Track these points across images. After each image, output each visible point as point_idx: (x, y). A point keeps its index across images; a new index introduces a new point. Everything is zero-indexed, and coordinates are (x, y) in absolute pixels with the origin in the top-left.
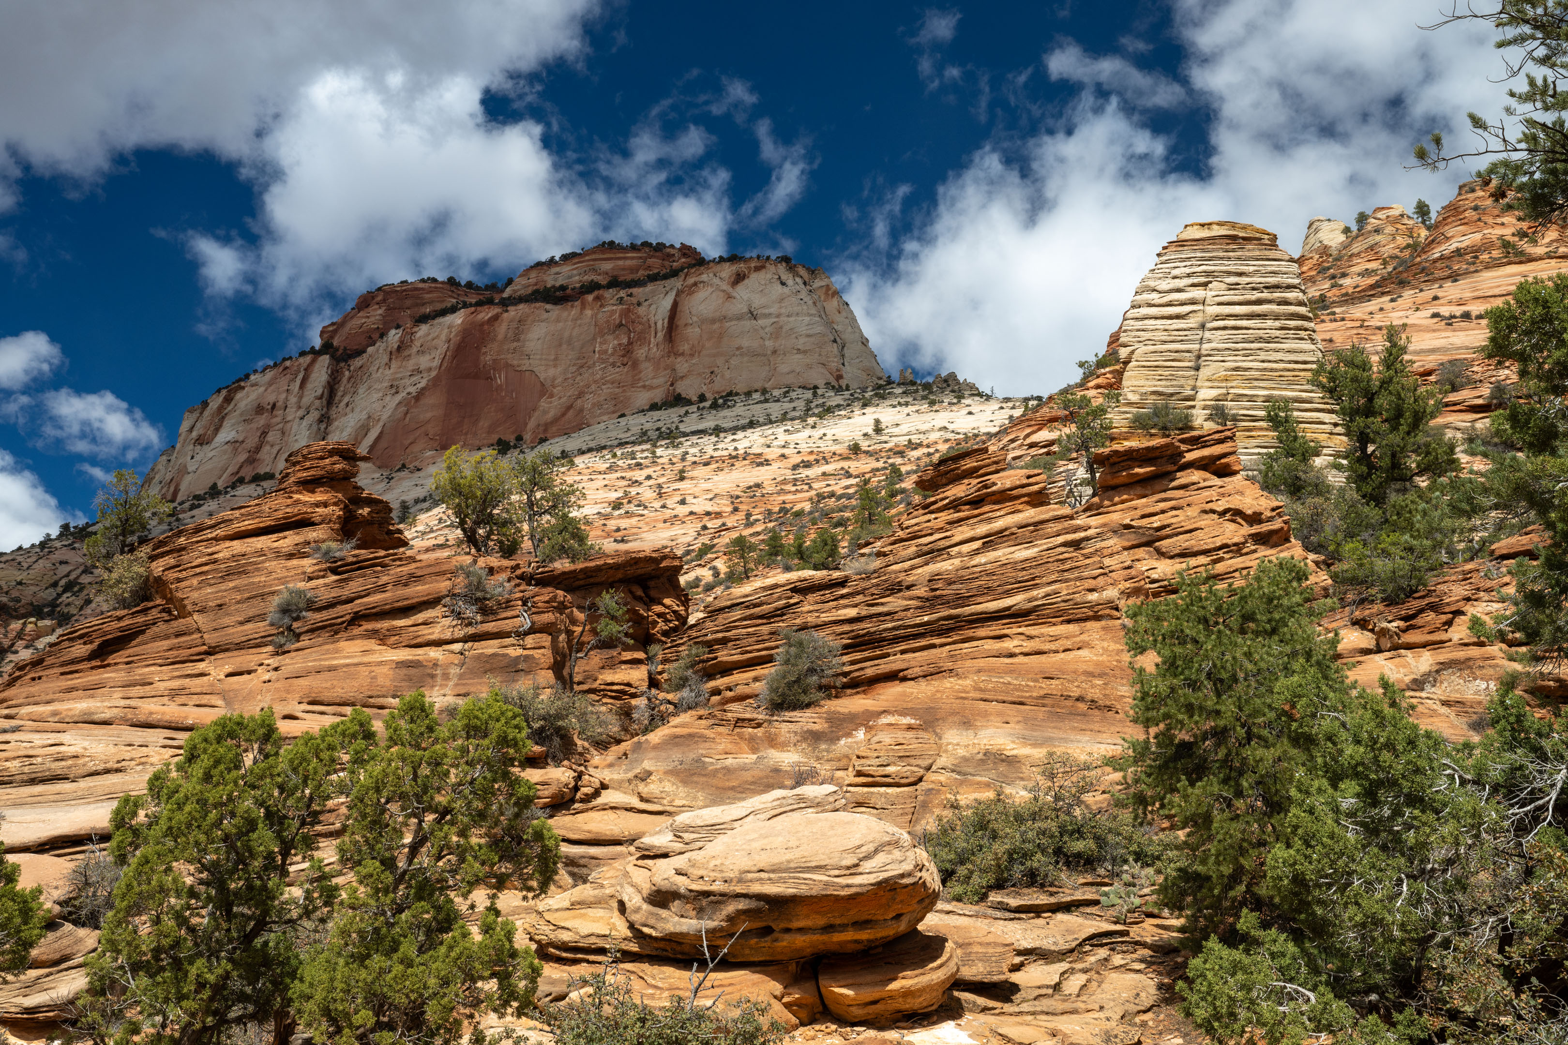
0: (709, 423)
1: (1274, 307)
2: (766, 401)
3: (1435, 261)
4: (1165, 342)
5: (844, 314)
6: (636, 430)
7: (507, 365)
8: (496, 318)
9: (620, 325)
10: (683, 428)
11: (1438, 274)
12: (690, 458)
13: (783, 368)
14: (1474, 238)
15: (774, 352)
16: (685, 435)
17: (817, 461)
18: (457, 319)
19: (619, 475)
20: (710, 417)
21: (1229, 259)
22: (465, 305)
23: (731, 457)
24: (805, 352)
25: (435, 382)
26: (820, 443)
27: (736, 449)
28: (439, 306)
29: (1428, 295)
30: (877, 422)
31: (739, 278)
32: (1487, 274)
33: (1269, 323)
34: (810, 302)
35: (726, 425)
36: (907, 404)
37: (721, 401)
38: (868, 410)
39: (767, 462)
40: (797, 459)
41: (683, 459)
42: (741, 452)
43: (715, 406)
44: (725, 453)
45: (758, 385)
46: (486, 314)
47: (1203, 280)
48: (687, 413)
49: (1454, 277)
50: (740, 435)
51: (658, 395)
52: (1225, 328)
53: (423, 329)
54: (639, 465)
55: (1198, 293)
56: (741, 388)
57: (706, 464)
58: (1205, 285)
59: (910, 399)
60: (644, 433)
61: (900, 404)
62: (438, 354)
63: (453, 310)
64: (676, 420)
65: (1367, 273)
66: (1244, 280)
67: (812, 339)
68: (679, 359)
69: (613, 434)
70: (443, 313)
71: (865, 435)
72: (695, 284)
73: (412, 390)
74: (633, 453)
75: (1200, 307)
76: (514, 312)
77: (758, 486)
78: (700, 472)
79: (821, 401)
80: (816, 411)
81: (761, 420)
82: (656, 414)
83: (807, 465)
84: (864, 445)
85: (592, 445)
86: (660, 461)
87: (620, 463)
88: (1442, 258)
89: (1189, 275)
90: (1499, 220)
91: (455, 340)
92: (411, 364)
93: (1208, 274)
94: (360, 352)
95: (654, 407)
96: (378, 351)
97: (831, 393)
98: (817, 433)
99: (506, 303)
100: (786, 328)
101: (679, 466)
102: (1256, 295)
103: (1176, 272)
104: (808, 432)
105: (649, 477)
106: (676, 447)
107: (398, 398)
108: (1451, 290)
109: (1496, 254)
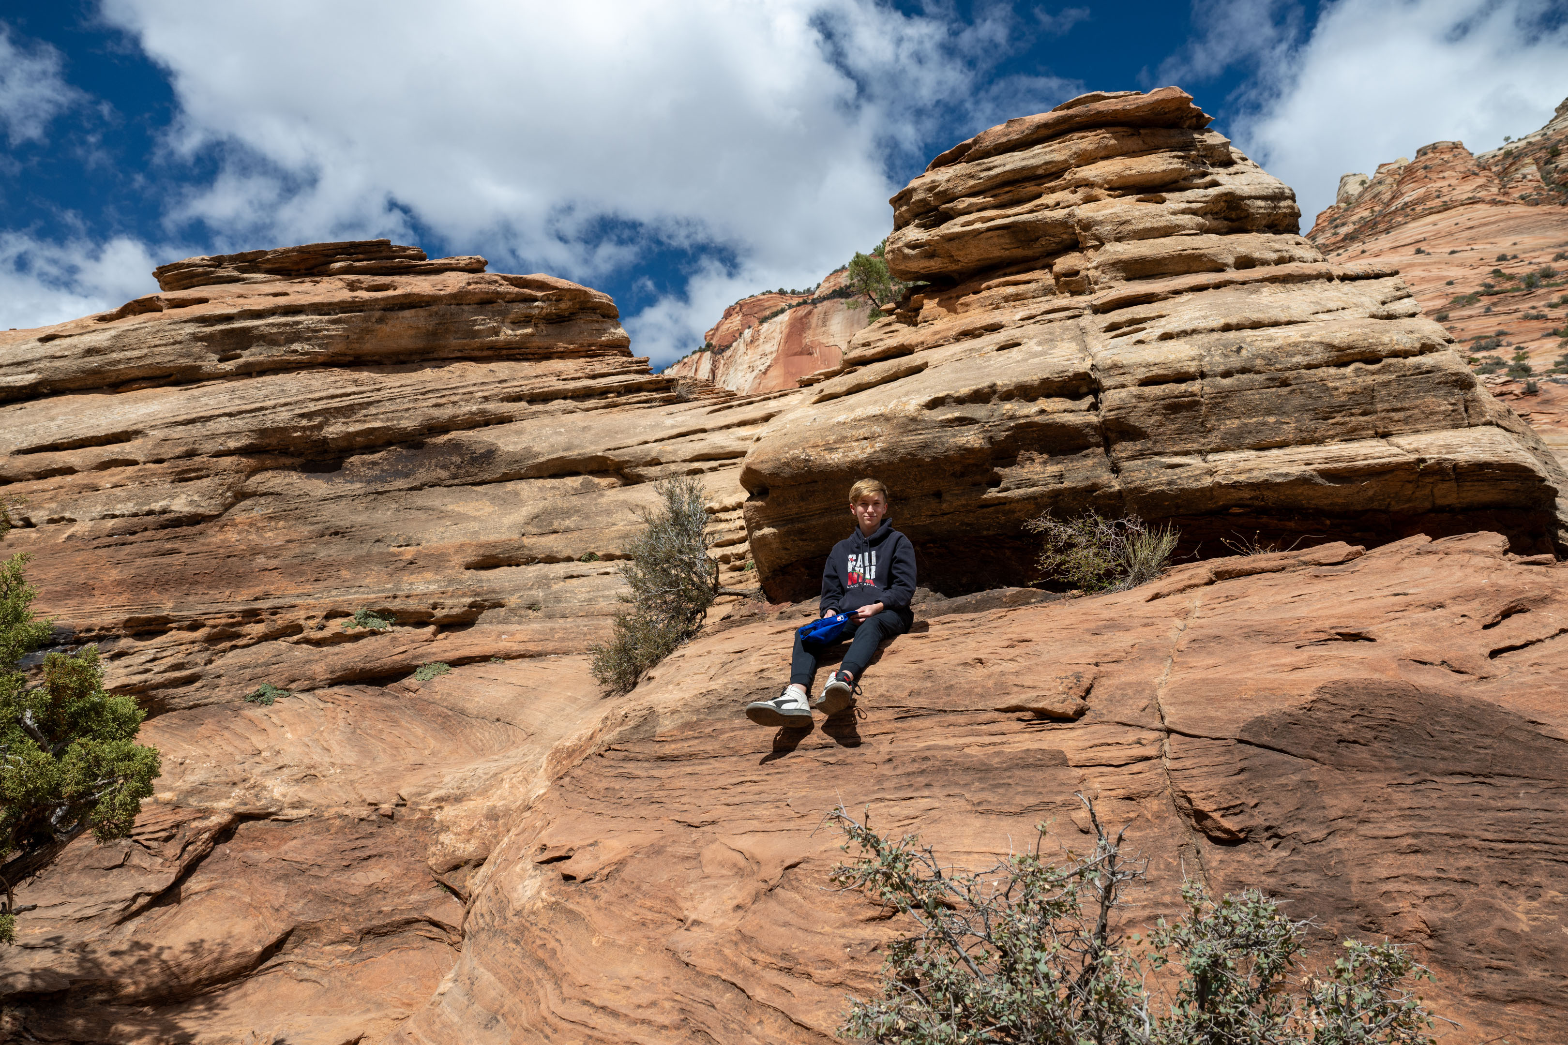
3: (1386, 215)
7: (820, 344)
8: (810, 313)
11: (1382, 226)
14: (1420, 192)
18: (785, 318)
22: (790, 307)
25: (776, 360)
28: (775, 309)
32: (1412, 225)
46: (803, 311)
49: (1389, 230)
53: (766, 325)
62: (775, 342)
63: (782, 311)
70: (775, 314)
73: (763, 368)
76: (821, 307)
90: (1441, 175)
91: (786, 331)
92: (760, 350)
94: (728, 347)
96: (739, 345)
99: (814, 302)
107: (756, 372)
108: (1380, 243)
109: (1429, 204)
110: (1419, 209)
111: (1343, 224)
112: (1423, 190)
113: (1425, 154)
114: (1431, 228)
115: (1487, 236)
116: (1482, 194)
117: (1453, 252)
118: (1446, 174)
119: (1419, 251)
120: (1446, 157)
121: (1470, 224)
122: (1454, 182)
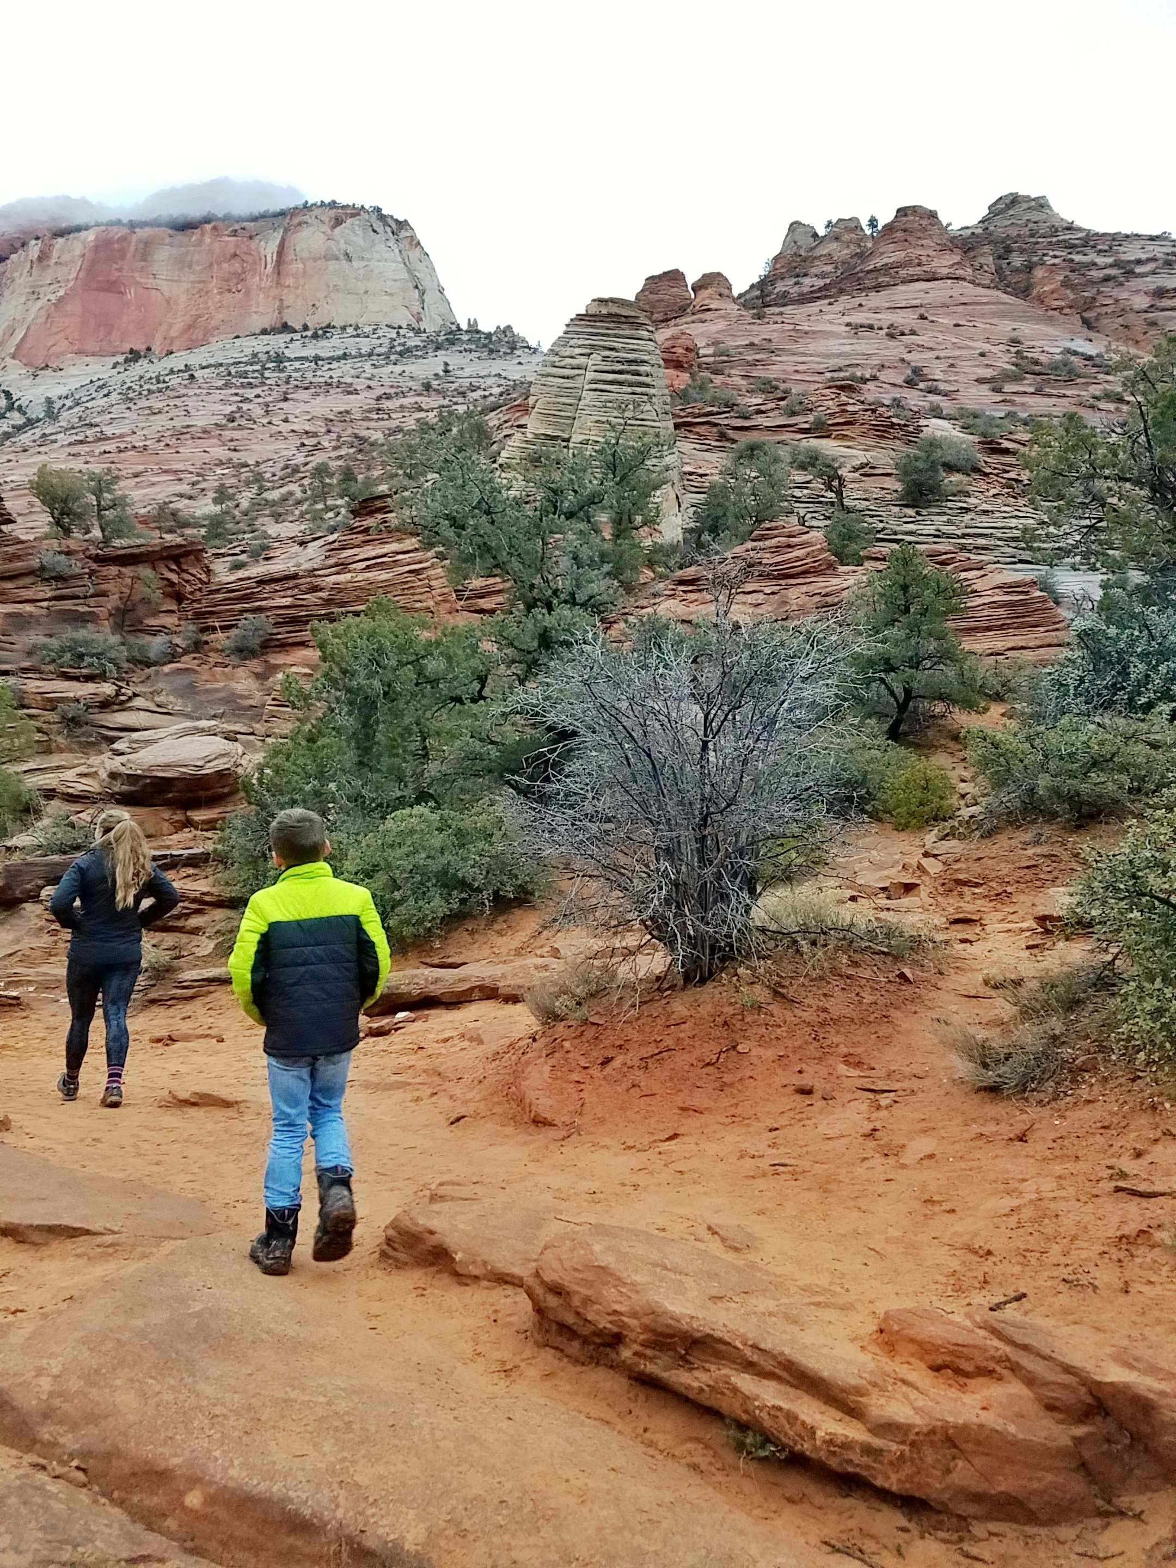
0: (309, 352)
1: (629, 377)
2: (358, 336)
3: (868, 272)
4: (557, 396)
5: (424, 263)
6: (248, 351)
7: (134, 281)
8: (125, 238)
9: (235, 255)
10: (288, 353)
11: (868, 283)
12: (293, 383)
13: (373, 307)
14: (900, 256)
15: (366, 292)
16: (290, 360)
17: (397, 394)
18: (88, 237)
19: (233, 391)
20: (310, 346)
21: (608, 335)
22: (97, 224)
23: (327, 384)
24: (391, 294)
25: (73, 290)
26: (400, 379)
27: (331, 377)
28: (74, 223)
29: (857, 301)
30: (446, 364)
31: (338, 222)
32: (901, 288)
33: (625, 389)
34: (397, 251)
35: (323, 354)
36: (471, 351)
37: (320, 332)
38: (439, 353)
39: (356, 392)
40: (380, 391)
41: (287, 383)
42: (335, 380)
43: (315, 336)
44: (322, 380)
45: (352, 321)
46: (114, 233)
47: (588, 351)
48: (292, 340)
49: (878, 288)
50: (335, 365)
51: (266, 322)
52: (595, 390)
53: (61, 241)
54: (250, 384)
55: (582, 361)
56: (338, 323)
57: (306, 389)
58: (589, 355)
59: (473, 347)
60: (255, 355)
61: (466, 350)
62: (74, 267)
64: (283, 345)
65: (823, 276)
66: (614, 354)
67: (398, 284)
68: (286, 291)
69: (230, 354)
71: (436, 375)
72: (300, 224)
73: (52, 297)
74: (246, 372)
75: (582, 372)
76: (141, 234)
77: (347, 412)
78: (303, 395)
79: (403, 340)
80: (399, 349)
81: (353, 353)
82: (266, 338)
83: (388, 397)
84: (435, 384)
85: (212, 362)
86: (268, 382)
87: (234, 381)
88: (876, 270)
89: (579, 347)
90: (920, 242)
91: (89, 255)
92: (51, 273)
93: (592, 346)
95: (264, 332)
96: (20, 260)
97: (411, 334)
98: (398, 369)
100: (376, 271)
101: (284, 388)
102: (619, 367)
103: (572, 342)
104: (391, 368)
105: (258, 396)
106: (282, 371)
107: (40, 304)
108: (874, 300)
109: (912, 271)
110: (903, 273)
111: (806, 275)
112: (903, 254)
113: (906, 215)
114: (922, 295)
115: (983, 315)
116: (960, 272)
117: (957, 325)
118: (924, 242)
119: (922, 317)
120: (924, 222)
121: (964, 300)
122: (932, 253)
